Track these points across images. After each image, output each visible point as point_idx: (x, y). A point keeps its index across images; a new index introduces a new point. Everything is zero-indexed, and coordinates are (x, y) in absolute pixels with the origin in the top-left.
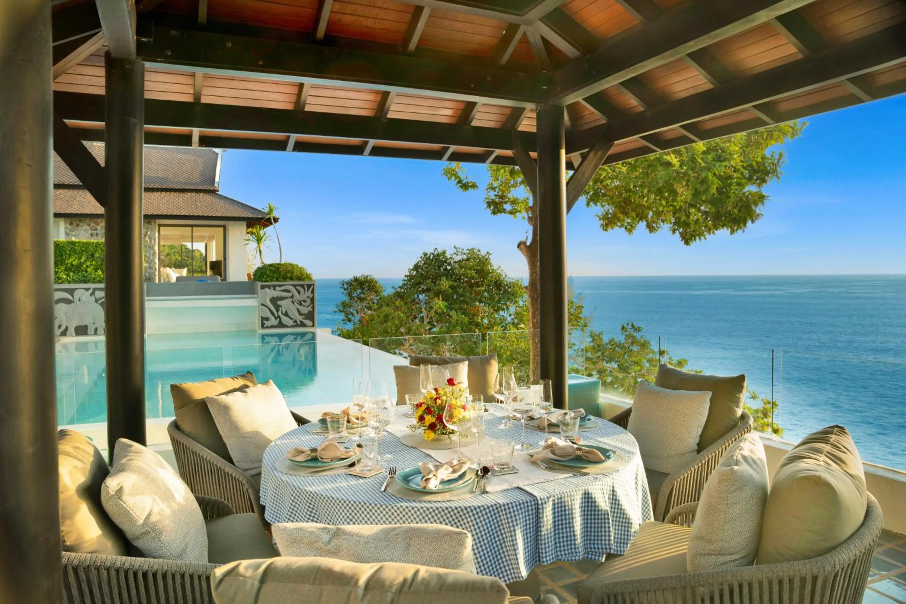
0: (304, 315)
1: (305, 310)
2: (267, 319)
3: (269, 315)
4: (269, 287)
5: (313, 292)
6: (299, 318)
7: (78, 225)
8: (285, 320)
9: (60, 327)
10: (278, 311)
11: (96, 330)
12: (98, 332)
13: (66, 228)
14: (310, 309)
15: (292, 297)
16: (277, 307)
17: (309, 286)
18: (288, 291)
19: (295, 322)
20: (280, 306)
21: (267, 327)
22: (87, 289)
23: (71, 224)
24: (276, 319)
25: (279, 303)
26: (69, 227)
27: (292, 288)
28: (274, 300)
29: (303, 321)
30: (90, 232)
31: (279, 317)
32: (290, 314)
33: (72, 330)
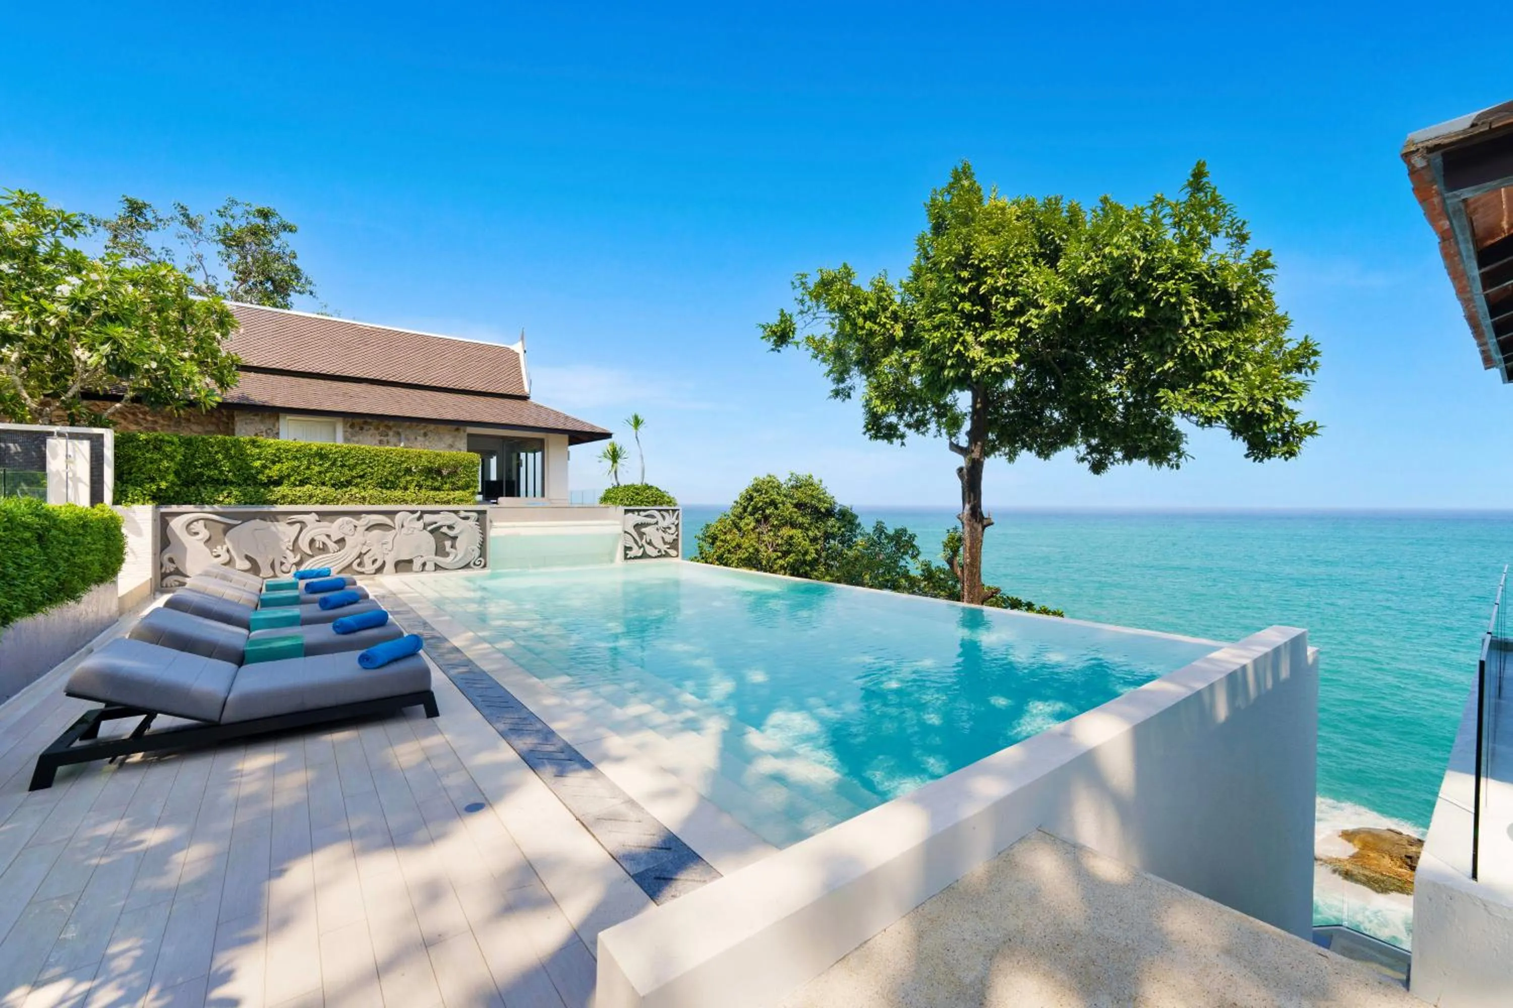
0: (669, 544)
1: (669, 538)
2: (630, 549)
3: (631, 543)
4: (633, 511)
5: (677, 518)
6: (664, 547)
7: (362, 429)
8: (650, 550)
9: (374, 561)
10: (642, 539)
11: (424, 564)
12: (427, 568)
13: (345, 432)
14: (674, 537)
15: (657, 523)
16: (641, 535)
17: (674, 511)
18: (652, 516)
19: (659, 551)
20: (644, 534)
21: (630, 558)
22: (413, 512)
23: (352, 426)
24: (640, 548)
25: (643, 530)
26: (350, 430)
27: (656, 513)
28: (637, 526)
29: (668, 551)
30: (378, 438)
31: (643, 546)
32: (654, 542)
33: (389, 567)
